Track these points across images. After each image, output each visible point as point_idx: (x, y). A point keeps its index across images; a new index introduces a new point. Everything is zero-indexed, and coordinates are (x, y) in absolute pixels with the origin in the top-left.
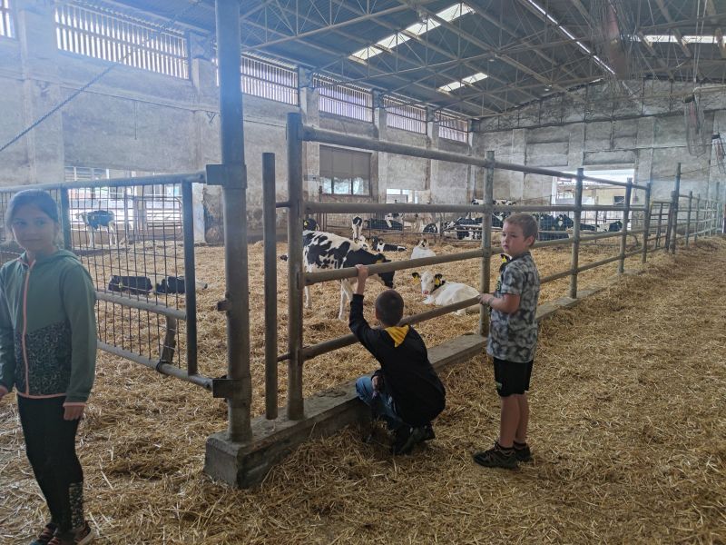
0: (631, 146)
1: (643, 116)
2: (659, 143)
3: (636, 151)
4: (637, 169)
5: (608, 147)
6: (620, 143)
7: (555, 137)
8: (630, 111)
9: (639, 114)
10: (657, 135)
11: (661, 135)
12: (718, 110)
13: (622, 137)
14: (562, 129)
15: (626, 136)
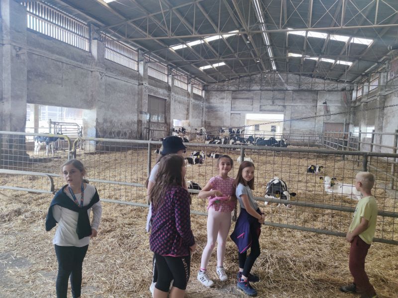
0: (282, 104)
1: (287, 90)
2: (294, 103)
3: (284, 106)
4: (285, 115)
5: (271, 103)
6: (277, 102)
7: (246, 97)
8: (281, 88)
9: (285, 89)
10: (293, 100)
11: (295, 100)
12: (319, 90)
13: (277, 99)
14: (249, 93)
15: (279, 99)
